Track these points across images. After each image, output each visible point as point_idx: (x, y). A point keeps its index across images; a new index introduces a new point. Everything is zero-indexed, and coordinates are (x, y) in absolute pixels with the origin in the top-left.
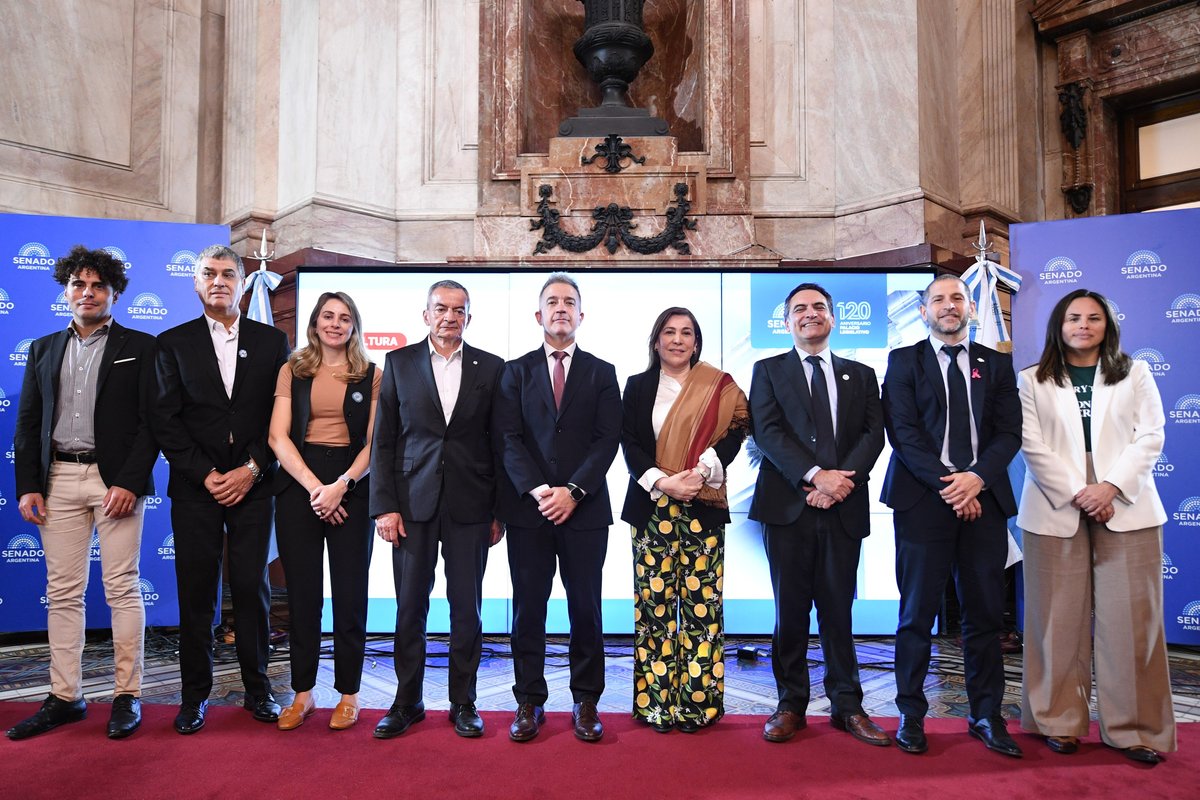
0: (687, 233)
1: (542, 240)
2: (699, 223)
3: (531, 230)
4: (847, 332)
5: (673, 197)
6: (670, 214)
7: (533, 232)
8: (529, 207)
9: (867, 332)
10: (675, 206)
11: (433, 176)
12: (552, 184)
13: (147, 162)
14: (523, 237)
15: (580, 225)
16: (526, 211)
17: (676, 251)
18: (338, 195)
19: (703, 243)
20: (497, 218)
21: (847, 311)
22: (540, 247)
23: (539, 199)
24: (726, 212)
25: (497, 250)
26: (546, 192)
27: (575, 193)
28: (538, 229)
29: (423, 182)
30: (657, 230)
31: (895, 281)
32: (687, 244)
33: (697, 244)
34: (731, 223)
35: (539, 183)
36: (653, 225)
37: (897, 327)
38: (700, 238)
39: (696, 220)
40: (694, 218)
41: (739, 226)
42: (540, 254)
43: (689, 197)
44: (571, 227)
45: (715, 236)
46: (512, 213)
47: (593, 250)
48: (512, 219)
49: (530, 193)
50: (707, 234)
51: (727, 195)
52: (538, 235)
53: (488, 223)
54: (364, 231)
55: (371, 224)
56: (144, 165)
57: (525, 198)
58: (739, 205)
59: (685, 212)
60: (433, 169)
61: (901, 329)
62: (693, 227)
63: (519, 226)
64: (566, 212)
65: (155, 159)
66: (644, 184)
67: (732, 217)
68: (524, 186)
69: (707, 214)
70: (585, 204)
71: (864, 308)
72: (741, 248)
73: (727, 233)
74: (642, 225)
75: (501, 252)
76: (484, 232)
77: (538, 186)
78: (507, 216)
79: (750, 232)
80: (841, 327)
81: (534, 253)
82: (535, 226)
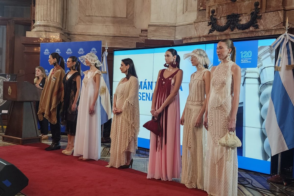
0: (258, 20)
1: (211, 28)
2: (262, 16)
3: (208, 25)
4: (243, 62)
5: (254, 7)
6: (252, 14)
7: (208, 26)
8: (208, 18)
9: (250, 62)
10: (254, 11)
11: (187, 10)
12: (215, 9)
13: (131, 15)
14: (206, 28)
15: (223, 22)
16: (207, 19)
17: (253, 28)
18: (157, 22)
19: (263, 24)
20: (199, 23)
21: (244, 54)
22: (211, 31)
23: (211, 15)
24: (273, 10)
25: (199, 33)
26: (213, 12)
27: (222, 11)
28: (210, 25)
29: (183, 13)
30: (247, 21)
31: (261, 43)
32: (257, 25)
33: (261, 24)
34: (274, 15)
35: (211, 9)
36: (246, 19)
37: (261, 60)
38: (262, 22)
39: (261, 15)
40: (261, 14)
41: (277, 15)
42: (211, 34)
43: (259, 7)
44: (220, 23)
45: (268, 20)
46: (203, 21)
47: (226, 30)
48: (203, 22)
49: (209, 13)
50: (265, 20)
51: (275, 3)
52: (210, 27)
53: (197, 25)
54: (164, 31)
55: (166, 29)
56: (130, 16)
57: (207, 15)
58: (279, 7)
59: (257, 13)
60: (187, 8)
61: (262, 60)
62: (260, 17)
63: (205, 24)
64: (219, 18)
65: (133, 14)
66: (245, 4)
67: (275, 12)
68: (207, 11)
69: (266, 12)
70: (225, 14)
71: (250, 53)
72: (278, 24)
73: (273, 19)
74: (242, 20)
75: (200, 34)
76: (195, 28)
77: (211, 10)
78: (202, 21)
79: (281, 17)
80: (241, 61)
81: (209, 33)
82: (209, 24)
